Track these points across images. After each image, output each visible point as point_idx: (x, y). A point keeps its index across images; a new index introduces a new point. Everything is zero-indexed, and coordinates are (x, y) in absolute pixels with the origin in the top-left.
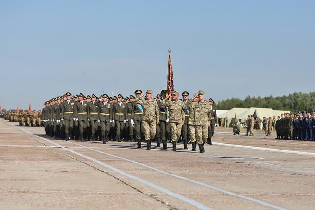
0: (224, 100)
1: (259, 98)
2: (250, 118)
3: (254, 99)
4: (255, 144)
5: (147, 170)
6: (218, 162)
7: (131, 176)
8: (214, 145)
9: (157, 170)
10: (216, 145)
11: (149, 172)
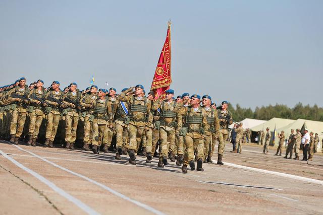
0: (265, 106)
1: (316, 106)
2: (295, 133)
3: (307, 108)
4: (288, 170)
5: (101, 192)
6: (212, 190)
7: (71, 199)
8: (227, 166)
9: (117, 193)
10: (229, 167)
11: (103, 196)
